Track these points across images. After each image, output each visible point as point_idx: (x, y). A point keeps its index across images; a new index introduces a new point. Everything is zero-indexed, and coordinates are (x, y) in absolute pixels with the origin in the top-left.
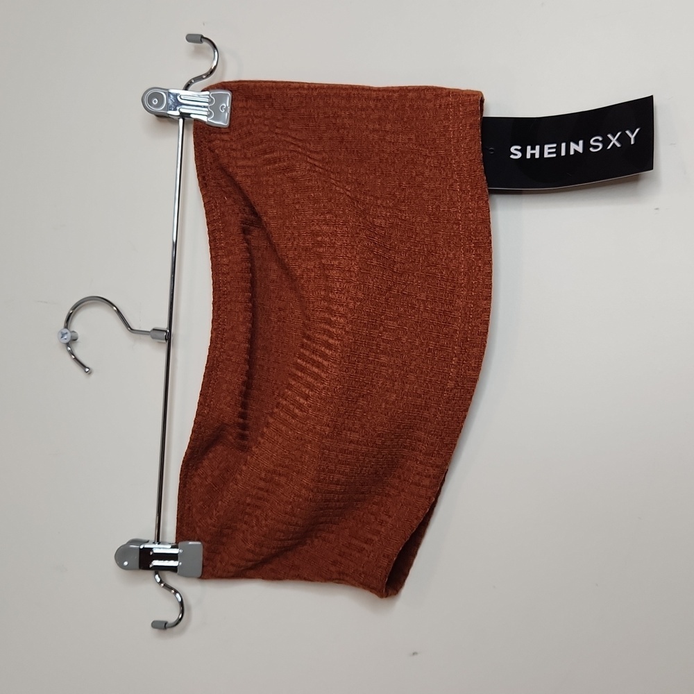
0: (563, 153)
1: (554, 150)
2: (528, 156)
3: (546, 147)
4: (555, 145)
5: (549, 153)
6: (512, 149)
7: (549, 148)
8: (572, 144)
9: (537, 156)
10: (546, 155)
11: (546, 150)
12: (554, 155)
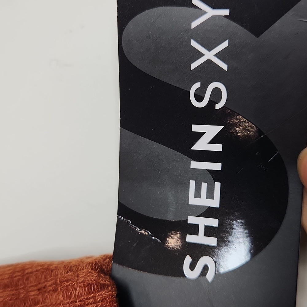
0: (217, 166)
1: (204, 185)
3: (193, 201)
4: (192, 183)
5: (210, 196)
6: (190, 274)
7: (198, 195)
9: (215, 222)
10: (215, 203)
11: (204, 202)
12: (218, 185)
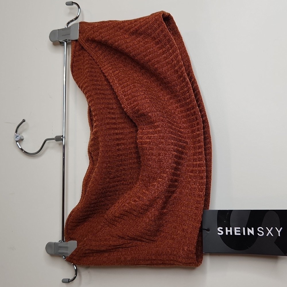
0: (244, 234)
1: (239, 231)
2: (227, 234)
3: (235, 228)
4: (240, 228)
5: (237, 233)
6: (219, 229)
7: (237, 230)
8: (248, 229)
9: (231, 234)
11: (236, 231)
12: (240, 234)
